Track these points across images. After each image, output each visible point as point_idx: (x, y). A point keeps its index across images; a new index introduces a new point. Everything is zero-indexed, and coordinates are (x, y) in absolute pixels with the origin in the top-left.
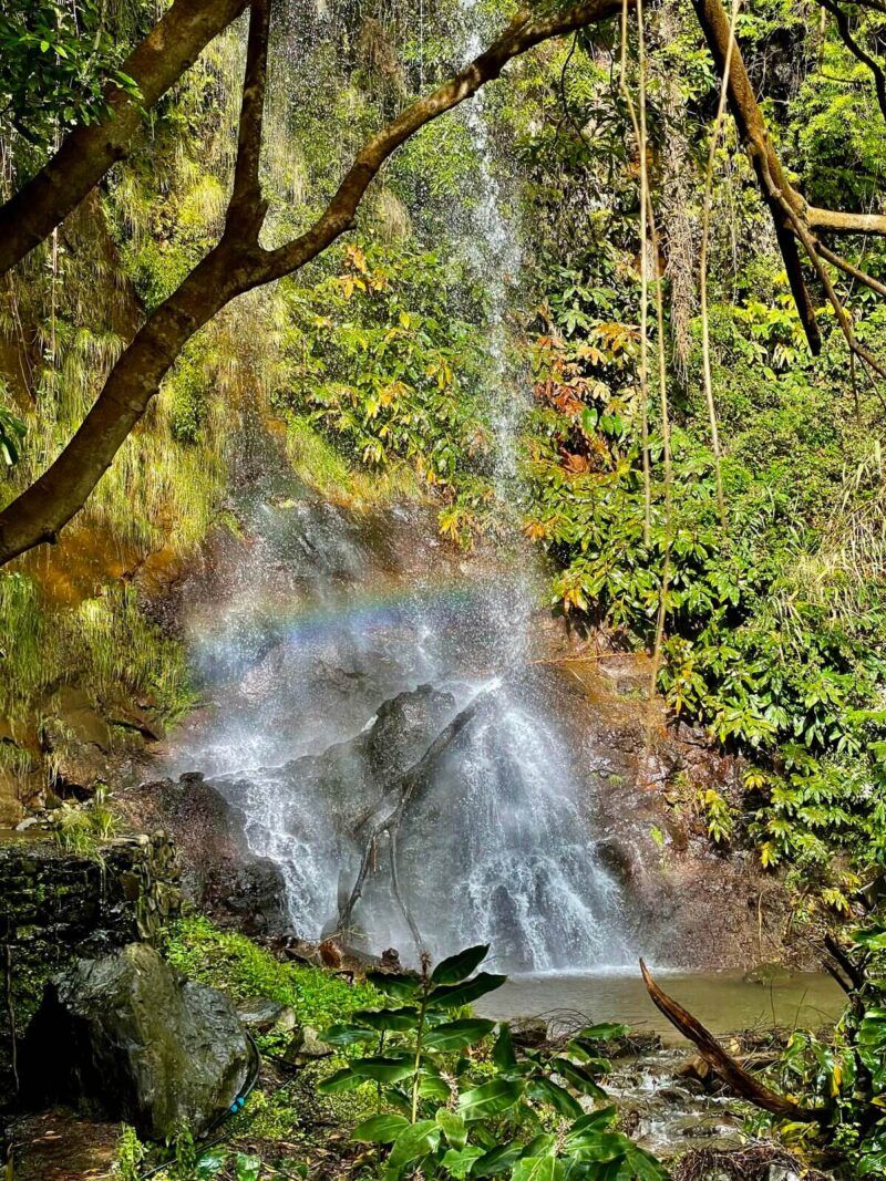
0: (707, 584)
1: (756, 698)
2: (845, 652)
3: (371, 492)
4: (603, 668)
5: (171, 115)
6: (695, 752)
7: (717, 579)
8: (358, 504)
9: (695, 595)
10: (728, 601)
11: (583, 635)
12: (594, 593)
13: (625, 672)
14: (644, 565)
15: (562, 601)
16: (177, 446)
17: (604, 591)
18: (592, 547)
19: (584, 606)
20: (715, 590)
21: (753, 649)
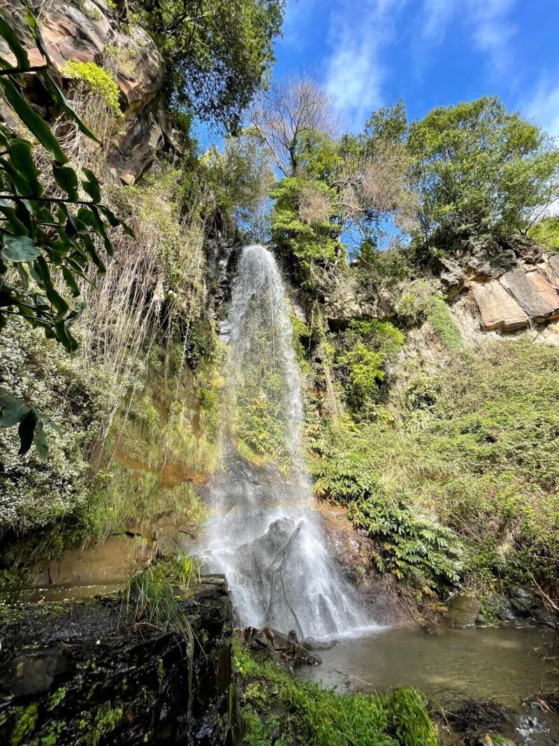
0: (358, 485)
1: (380, 519)
2: (403, 503)
3: (260, 460)
4: (331, 512)
5: (214, 360)
6: (365, 539)
7: (361, 483)
8: (257, 463)
9: (354, 488)
10: (365, 489)
11: (323, 503)
12: (326, 489)
13: (338, 513)
14: (339, 480)
15: (317, 492)
16: (208, 443)
17: (329, 488)
18: (323, 475)
19: (324, 493)
20: (360, 486)
21: (376, 503)
